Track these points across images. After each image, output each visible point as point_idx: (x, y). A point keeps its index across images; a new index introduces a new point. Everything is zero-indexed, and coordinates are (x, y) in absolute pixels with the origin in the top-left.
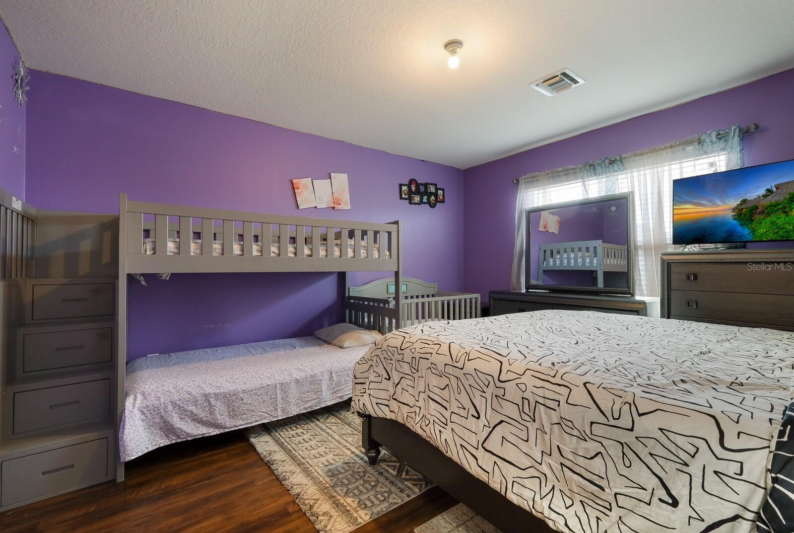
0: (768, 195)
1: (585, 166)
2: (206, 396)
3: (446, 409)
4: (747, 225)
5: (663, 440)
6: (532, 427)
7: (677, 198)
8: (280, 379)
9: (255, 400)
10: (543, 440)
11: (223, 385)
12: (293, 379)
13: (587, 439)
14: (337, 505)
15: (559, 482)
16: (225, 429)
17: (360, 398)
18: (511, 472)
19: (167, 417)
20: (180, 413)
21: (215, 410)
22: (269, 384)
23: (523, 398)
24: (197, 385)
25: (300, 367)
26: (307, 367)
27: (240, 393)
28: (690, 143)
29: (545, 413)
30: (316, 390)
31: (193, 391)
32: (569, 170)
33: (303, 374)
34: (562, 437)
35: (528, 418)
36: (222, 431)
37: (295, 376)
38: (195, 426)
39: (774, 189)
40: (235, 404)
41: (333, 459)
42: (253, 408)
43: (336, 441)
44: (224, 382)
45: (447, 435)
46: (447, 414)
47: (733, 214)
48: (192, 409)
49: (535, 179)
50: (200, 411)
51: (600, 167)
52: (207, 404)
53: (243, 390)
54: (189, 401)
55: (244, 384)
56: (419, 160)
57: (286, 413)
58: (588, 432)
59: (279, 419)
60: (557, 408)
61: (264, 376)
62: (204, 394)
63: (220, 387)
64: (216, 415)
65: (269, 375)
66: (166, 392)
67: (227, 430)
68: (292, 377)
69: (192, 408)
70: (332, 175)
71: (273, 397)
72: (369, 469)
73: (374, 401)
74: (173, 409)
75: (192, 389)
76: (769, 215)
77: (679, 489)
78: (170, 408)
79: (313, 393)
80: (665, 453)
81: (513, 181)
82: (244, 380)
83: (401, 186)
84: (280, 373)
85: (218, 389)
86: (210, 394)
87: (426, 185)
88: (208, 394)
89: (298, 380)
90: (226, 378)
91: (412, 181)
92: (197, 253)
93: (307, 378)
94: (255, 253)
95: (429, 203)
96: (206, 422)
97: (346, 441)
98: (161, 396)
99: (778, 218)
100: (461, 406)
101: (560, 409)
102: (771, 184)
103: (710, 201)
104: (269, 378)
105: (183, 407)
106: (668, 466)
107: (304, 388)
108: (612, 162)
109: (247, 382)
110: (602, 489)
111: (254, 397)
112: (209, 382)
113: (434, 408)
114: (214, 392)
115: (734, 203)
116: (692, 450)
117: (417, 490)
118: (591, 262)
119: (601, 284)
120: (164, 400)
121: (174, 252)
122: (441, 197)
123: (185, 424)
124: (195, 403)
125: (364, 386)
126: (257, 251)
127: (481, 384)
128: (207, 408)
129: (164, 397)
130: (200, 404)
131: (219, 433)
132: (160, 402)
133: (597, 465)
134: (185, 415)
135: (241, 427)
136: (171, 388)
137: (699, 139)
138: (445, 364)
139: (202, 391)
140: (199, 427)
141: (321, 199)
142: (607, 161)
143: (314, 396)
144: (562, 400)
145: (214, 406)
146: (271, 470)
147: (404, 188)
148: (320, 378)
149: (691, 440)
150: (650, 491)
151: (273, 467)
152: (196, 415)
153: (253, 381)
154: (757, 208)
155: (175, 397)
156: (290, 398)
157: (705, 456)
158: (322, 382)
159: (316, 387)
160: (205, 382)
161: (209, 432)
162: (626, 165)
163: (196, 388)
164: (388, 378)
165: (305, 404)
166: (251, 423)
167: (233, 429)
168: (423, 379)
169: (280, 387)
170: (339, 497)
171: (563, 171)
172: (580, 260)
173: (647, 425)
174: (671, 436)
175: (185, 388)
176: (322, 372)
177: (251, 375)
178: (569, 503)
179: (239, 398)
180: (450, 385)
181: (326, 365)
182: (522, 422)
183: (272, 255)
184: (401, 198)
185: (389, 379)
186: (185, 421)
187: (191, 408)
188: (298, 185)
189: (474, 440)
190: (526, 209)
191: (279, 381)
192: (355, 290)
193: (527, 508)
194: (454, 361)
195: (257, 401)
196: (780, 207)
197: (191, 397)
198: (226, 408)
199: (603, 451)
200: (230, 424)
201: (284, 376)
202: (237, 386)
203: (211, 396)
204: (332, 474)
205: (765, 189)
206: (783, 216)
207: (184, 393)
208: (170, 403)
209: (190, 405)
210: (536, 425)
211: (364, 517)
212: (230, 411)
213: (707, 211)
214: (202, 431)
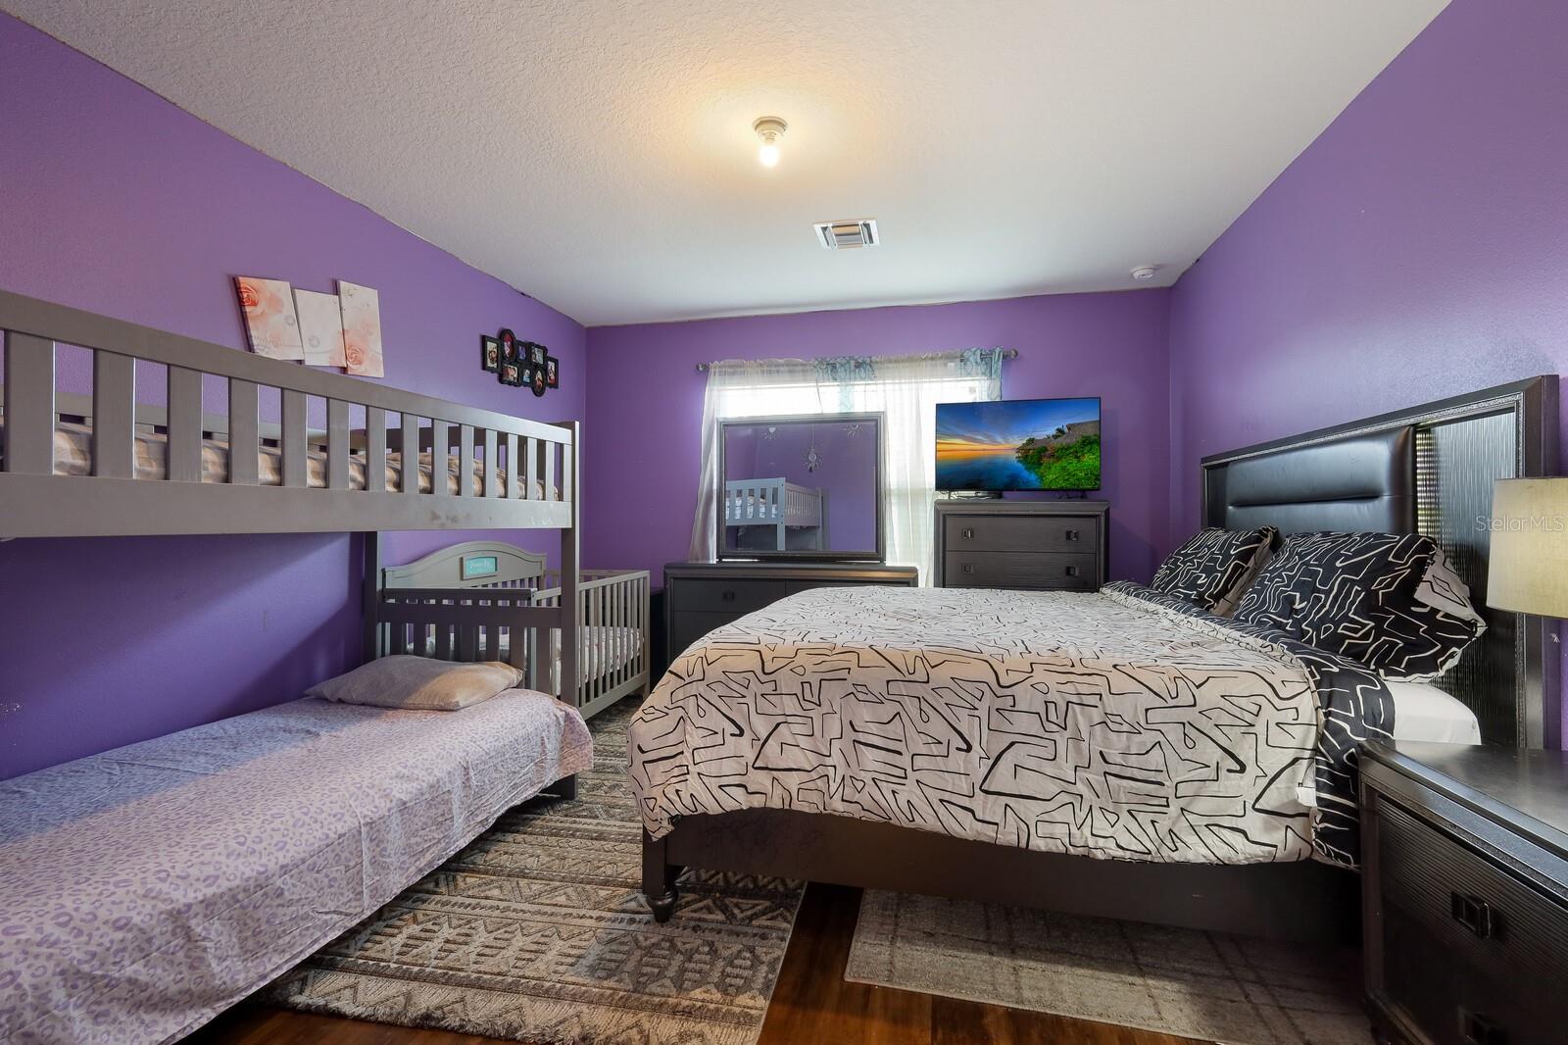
0: (1059, 436)
1: (821, 363)
2: (178, 918)
3: (900, 753)
4: (1034, 469)
5: (1227, 706)
6: (1061, 738)
7: (941, 429)
8: (367, 813)
9: (311, 886)
10: (1079, 751)
11: (224, 868)
12: (394, 804)
13: (1142, 730)
14: (688, 1013)
15: (1098, 797)
16: (231, 996)
17: (678, 786)
18: (1031, 810)
19: (47, 1032)
20: (92, 999)
21: (205, 950)
22: (343, 831)
23: (1046, 702)
24: (141, 892)
25: (404, 771)
26: (416, 767)
27: (274, 878)
28: (950, 358)
29: (1082, 714)
30: (440, 819)
31: (132, 914)
32: (796, 365)
33: (412, 787)
34: (1108, 739)
35: (1055, 728)
36: (222, 1007)
37: (398, 795)
38: (143, 1022)
39: (1066, 430)
40: (260, 913)
41: (573, 947)
42: (306, 908)
43: (534, 913)
44: (223, 859)
45: (908, 792)
46: (904, 761)
47: (1017, 455)
48: (135, 972)
49: (738, 370)
50: (159, 971)
51: (843, 369)
52: (180, 941)
53: (282, 867)
54: (124, 949)
55: (281, 849)
56: (517, 291)
57: (381, 896)
58: (1143, 723)
59: (364, 917)
60: (1099, 704)
61: (325, 815)
62: (170, 913)
63: (217, 877)
64: (210, 965)
65: (336, 809)
66: (35, 950)
67: (236, 999)
68: (391, 801)
69: (134, 969)
70: (343, 285)
71: (352, 864)
72: (667, 930)
73: (713, 783)
74: (70, 996)
75: (129, 909)
76: (1059, 459)
77: (1246, 754)
78: (59, 995)
79: (434, 828)
80: (1228, 720)
81: (698, 368)
82: (277, 837)
83: (484, 340)
84: (360, 796)
85: (210, 885)
86: (189, 906)
87: (529, 347)
88: (183, 909)
89: (405, 803)
90: (227, 847)
91: (504, 334)
92: (148, 474)
93: (422, 794)
94: (312, 481)
95: (532, 384)
96: (177, 998)
97: (556, 905)
98: (22, 967)
99: (1069, 464)
100: (930, 740)
101: (1103, 704)
102: (1063, 424)
103: (988, 437)
104: (339, 816)
105: (103, 977)
106: (1234, 733)
107: (416, 820)
108: (858, 365)
109: (286, 843)
110: (1161, 784)
111: (308, 879)
112: (178, 871)
113: (871, 758)
114: (200, 898)
115: (1018, 441)
116: (1255, 709)
117: (785, 925)
118: (768, 512)
119: (781, 545)
120: (33, 975)
121: (73, 467)
122: (553, 377)
123: (110, 1028)
124: (142, 950)
125: (677, 761)
126: (315, 474)
127: (969, 698)
128: (180, 955)
129: (29, 967)
130: (159, 948)
131: (213, 1016)
132: (19, 987)
133: (1155, 759)
134: (111, 1001)
135: (274, 976)
136: (49, 927)
137: (962, 356)
138: (888, 682)
139: (162, 906)
140: (155, 1022)
141: (315, 342)
142: (853, 363)
143: (437, 836)
144: (1104, 691)
145: (204, 939)
146: (452, 1030)
147: (491, 346)
148: (448, 787)
149: (1253, 699)
150: (1214, 766)
151: (453, 1021)
152: (144, 987)
153: (301, 834)
154: (1046, 449)
155: (75, 953)
156: (389, 856)
157: (1267, 711)
158: (452, 796)
159: (440, 812)
160: (163, 875)
161: (186, 1024)
162: (877, 372)
163: (140, 902)
164: (738, 732)
165: (418, 859)
166: (301, 952)
167: (254, 989)
168: (837, 716)
169: (368, 833)
170: (671, 1001)
171: (787, 365)
172: (750, 510)
173: (1209, 696)
174: (1235, 700)
175: (102, 914)
176: (450, 773)
177: (291, 822)
178: (1113, 818)
179: (271, 894)
180: (902, 713)
181: (454, 753)
182: (1046, 735)
183: (351, 485)
184: (484, 367)
185: (742, 733)
186: (110, 1019)
187: (129, 971)
188: (254, 296)
189: (964, 785)
190: (721, 420)
191: (365, 817)
192: (397, 575)
193: (1062, 849)
194: (906, 674)
195: (315, 886)
196: (1072, 451)
197: (130, 936)
198: (234, 933)
199: (1161, 739)
200: (246, 979)
201: (373, 801)
202: (264, 860)
203: (195, 909)
204: (604, 968)
205: (1056, 427)
206: (1075, 461)
207: (104, 929)
208: (59, 978)
209: (126, 962)
210: (1067, 734)
211: (757, 1004)
212: (246, 939)
213: (984, 450)
214: (164, 1031)
